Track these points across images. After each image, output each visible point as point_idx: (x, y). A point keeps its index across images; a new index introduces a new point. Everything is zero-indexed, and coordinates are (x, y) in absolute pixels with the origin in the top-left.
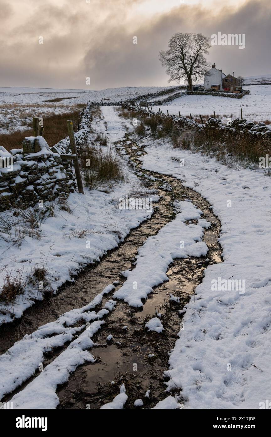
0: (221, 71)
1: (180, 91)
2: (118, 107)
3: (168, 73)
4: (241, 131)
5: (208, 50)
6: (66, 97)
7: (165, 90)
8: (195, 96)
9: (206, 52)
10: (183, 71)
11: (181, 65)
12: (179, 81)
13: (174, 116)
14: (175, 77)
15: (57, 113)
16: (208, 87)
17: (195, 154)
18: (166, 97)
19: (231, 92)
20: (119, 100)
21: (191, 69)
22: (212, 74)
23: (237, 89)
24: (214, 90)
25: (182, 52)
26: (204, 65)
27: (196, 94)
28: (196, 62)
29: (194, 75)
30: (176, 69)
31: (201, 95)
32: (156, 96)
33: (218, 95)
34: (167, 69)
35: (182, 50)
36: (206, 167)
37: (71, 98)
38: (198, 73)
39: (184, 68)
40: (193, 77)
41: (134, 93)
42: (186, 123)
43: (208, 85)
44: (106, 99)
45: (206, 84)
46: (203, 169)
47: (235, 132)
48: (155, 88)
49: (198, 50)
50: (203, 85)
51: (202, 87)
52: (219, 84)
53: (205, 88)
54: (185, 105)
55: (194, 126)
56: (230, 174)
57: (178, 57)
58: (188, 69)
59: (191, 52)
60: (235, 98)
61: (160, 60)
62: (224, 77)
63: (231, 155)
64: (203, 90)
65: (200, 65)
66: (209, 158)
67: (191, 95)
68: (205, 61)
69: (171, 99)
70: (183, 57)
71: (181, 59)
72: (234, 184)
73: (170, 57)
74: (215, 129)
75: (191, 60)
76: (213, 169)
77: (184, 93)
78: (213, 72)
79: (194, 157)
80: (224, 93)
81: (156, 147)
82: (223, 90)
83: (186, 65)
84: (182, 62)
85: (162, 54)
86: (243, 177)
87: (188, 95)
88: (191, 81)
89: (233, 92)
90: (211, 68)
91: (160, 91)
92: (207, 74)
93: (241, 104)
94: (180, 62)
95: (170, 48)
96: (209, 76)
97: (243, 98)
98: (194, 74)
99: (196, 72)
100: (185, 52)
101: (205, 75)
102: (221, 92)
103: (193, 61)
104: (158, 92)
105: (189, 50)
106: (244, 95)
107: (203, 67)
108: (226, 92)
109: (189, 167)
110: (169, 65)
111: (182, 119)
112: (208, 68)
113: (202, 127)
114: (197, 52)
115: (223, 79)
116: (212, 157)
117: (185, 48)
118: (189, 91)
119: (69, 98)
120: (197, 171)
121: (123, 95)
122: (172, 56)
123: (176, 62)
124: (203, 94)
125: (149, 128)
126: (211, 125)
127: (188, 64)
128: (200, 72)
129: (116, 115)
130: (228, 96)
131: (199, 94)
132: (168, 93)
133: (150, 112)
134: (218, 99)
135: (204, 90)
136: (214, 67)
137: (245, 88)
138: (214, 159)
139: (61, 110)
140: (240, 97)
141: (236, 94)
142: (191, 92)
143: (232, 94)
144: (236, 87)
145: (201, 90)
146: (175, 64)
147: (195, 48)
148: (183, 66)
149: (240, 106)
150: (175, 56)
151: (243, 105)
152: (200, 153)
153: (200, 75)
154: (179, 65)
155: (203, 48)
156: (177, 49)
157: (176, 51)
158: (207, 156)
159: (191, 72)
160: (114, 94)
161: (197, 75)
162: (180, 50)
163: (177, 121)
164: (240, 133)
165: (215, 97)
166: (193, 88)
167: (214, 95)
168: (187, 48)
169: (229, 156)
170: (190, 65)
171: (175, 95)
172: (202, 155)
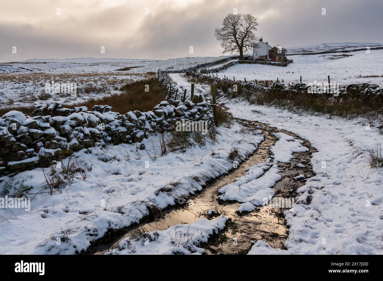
0: (267, 43)
1: (233, 61)
2: (183, 74)
3: (223, 46)
4: (303, 92)
5: (256, 27)
6: (133, 66)
7: (220, 60)
8: (246, 65)
9: (254, 28)
10: (235, 44)
11: (233, 39)
12: (232, 52)
13: (240, 81)
14: (229, 49)
15: (135, 80)
16: (256, 57)
17: (271, 108)
18: (221, 65)
19: (277, 61)
20: (181, 68)
21: (242, 43)
22: (260, 47)
23: (282, 59)
24: (262, 60)
25: (234, 29)
26: (253, 39)
27: (247, 63)
28: (246, 37)
29: (245, 48)
30: (229, 42)
31: (251, 64)
32: (213, 65)
33: (266, 64)
34: (221, 42)
35: (234, 28)
36: (283, 116)
37: (138, 67)
38: (248, 45)
39: (236, 41)
40: (244, 49)
41: (193, 62)
42: (252, 86)
43: (256, 55)
44: (170, 68)
45: (255, 55)
46: (280, 117)
47: (298, 92)
48: (210, 58)
49: (248, 27)
50: (252, 56)
51: (251, 57)
52: (266, 55)
53: (254, 58)
54: (238, 72)
55: (260, 89)
56: (302, 119)
57: (231, 33)
58: (240, 42)
59: (241, 29)
60: (281, 66)
61: (216, 35)
62: (270, 49)
63: (298, 108)
64: (252, 60)
65: (250, 39)
66: (282, 110)
67: (242, 64)
68: (254, 36)
69: (225, 67)
70: (235, 32)
71: (234, 35)
72: (308, 124)
73: (224, 33)
74: (279, 90)
75: (242, 35)
76: (288, 117)
77: (236, 63)
78: (261, 44)
79: (270, 110)
80: (271, 62)
81: (235, 104)
82: (270, 60)
83: (238, 39)
84: (234, 36)
85: (217, 31)
86: (312, 120)
87: (240, 64)
88: (243, 52)
89: (278, 62)
90: (259, 41)
91: (215, 60)
92: (255, 46)
93: (287, 71)
94: (233, 37)
95: (223, 26)
96: (257, 48)
97: (288, 66)
98: (245, 46)
99: (246, 45)
100: (236, 29)
101: (254, 47)
102: (268, 61)
103: (243, 36)
104: (214, 62)
105: (240, 28)
106: (288, 64)
107: (252, 41)
108: (273, 61)
109: (269, 116)
110: (224, 39)
111: (248, 83)
112: (257, 41)
113: (267, 90)
114: (247, 29)
115: (269, 50)
116: (284, 109)
117: (237, 26)
118: (241, 61)
119: (136, 67)
120: (276, 118)
121: (184, 64)
122: (225, 32)
123: (229, 37)
124: (253, 63)
125: (221, 90)
126: (276, 88)
127: (239, 38)
128: (250, 45)
129: (184, 81)
130: (274, 64)
131: (250, 63)
132: (222, 62)
133: (216, 78)
134: (266, 67)
135: (254, 60)
136: (261, 40)
137: (289, 58)
138: (286, 111)
139: (137, 77)
140: (285, 65)
141: (282, 63)
142: (242, 62)
143: (278, 63)
144: (282, 57)
145: (251, 59)
146: (228, 39)
147: (245, 26)
148: (235, 40)
149: (287, 73)
150: (228, 33)
151: (289, 72)
152: (274, 107)
153: (250, 47)
154: (232, 39)
155: (252, 26)
156: (230, 27)
157: (229, 29)
158: (280, 109)
159: (242, 45)
160: (176, 63)
161: (247, 47)
162: (233, 27)
163: (244, 85)
164: (301, 93)
165: (264, 66)
166: (244, 58)
167: (262, 64)
168: (239, 26)
169: (296, 108)
170: (241, 39)
171: (229, 64)
172: (276, 108)
